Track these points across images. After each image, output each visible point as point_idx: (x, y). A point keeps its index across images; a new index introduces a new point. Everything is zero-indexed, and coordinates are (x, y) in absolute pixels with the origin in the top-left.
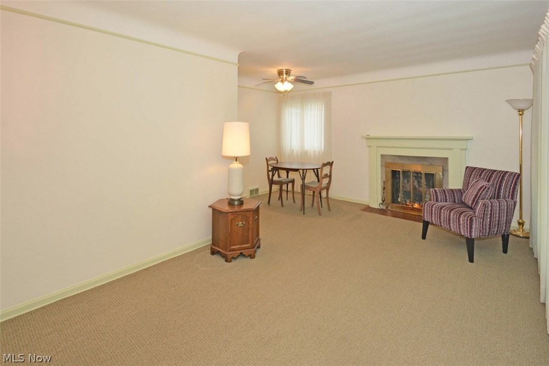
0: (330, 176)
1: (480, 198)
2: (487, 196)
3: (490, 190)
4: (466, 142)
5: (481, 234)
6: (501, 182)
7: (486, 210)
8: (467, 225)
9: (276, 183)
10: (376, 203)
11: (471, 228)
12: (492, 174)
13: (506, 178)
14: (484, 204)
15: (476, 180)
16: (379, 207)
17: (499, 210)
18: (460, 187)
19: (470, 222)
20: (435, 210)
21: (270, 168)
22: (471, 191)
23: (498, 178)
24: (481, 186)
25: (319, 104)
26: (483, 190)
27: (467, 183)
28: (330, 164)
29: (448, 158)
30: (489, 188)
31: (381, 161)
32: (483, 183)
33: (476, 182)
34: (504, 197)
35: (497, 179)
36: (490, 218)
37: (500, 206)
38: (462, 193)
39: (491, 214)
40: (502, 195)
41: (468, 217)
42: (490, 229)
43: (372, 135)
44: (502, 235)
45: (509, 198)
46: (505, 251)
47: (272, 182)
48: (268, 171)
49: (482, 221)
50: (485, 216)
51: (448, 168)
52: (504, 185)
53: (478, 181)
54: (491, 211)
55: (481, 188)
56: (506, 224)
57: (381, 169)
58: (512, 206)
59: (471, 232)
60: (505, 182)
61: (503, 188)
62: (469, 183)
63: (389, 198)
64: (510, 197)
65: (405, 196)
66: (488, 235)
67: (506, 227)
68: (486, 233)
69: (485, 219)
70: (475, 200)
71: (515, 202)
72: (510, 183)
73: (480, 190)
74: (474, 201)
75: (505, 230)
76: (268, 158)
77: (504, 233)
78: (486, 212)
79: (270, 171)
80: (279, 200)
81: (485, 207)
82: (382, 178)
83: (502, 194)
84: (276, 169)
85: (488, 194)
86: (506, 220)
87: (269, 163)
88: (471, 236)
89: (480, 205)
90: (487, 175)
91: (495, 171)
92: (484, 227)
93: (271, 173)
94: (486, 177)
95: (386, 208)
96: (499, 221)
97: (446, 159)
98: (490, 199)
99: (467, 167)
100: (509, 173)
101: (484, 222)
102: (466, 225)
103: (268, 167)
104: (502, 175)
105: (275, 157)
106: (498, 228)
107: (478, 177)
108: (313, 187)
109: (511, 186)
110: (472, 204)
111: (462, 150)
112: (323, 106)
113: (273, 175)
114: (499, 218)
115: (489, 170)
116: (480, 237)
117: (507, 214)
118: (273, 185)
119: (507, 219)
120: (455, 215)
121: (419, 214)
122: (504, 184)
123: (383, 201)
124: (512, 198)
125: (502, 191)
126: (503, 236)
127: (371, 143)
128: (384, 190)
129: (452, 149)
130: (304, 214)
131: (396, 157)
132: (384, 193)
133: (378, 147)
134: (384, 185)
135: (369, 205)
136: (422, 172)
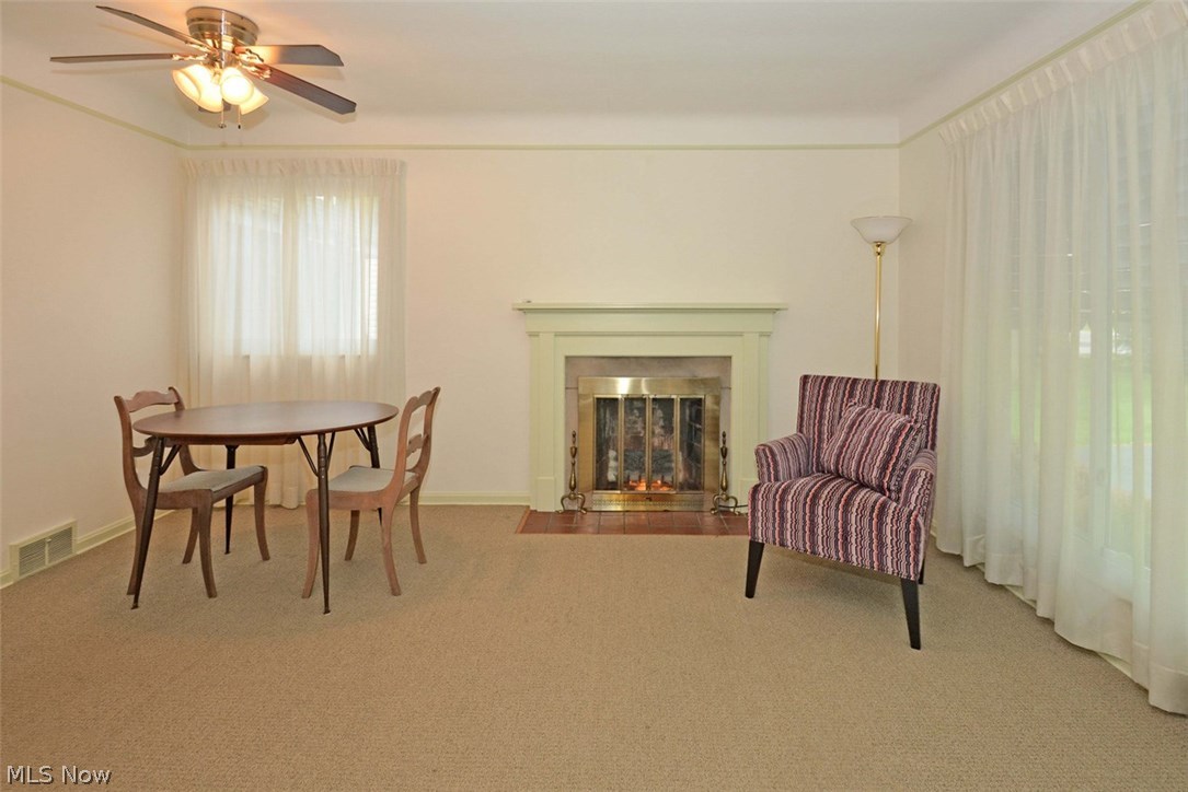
1: (902, 458)
4: (770, 315)
8: (907, 545)
9: (176, 500)
10: (550, 498)
20: (794, 509)
21: (139, 441)
25: (357, 202)
26: (907, 437)
29: (730, 357)
31: (566, 374)
41: (908, 522)
43: (540, 300)
47: (148, 503)
48: (131, 453)
51: (730, 382)
55: (899, 430)
57: (566, 397)
62: (822, 416)
63: (589, 477)
64: (929, 445)
70: (890, 467)
73: (896, 436)
76: (127, 396)
79: (142, 452)
80: (187, 559)
82: (567, 424)
84: (172, 445)
87: (134, 417)
89: (920, 480)
90: (868, 394)
93: (144, 465)
97: (725, 359)
99: (805, 378)
103: (128, 437)
105: (164, 391)
111: (762, 335)
112: (376, 210)
113: (158, 470)
118: (157, 511)
121: (664, 508)
123: (573, 488)
127: (536, 323)
128: (574, 456)
129: (741, 334)
130: (327, 611)
131: (603, 361)
132: (573, 464)
133: (557, 335)
134: (574, 442)
135: (528, 507)
136: (673, 397)
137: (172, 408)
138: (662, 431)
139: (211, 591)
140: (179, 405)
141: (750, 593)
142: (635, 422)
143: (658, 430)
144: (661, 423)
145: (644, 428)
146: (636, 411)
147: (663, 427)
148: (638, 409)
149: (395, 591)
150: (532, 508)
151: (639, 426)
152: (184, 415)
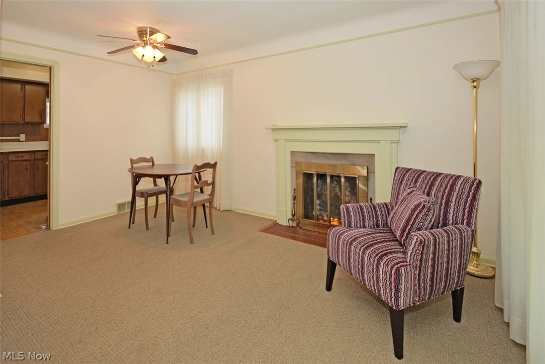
0: (213, 183)
1: (415, 226)
2: (426, 224)
3: (432, 211)
4: (398, 131)
5: (417, 299)
6: (450, 194)
7: (425, 252)
8: (391, 283)
10: (284, 219)
11: (397, 291)
12: (435, 179)
13: (457, 188)
14: (421, 240)
15: (409, 191)
16: (288, 224)
17: (448, 250)
18: (388, 201)
19: (395, 279)
20: (343, 244)
22: (401, 209)
23: (444, 187)
24: (416, 203)
26: (420, 212)
27: (396, 193)
28: (214, 166)
29: (374, 155)
30: (429, 209)
31: (291, 160)
32: (420, 198)
33: (409, 194)
34: (455, 223)
35: (442, 189)
36: (433, 266)
37: (449, 242)
38: (388, 210)
39: (433, 259)
40: (451, 218)
41: (392, 267)
42: (432, 286)
43: (280, 125)
44: (452, 292)
45: (462, 223)
46: (457, 318)
49: (417, 273)
50: (423, 264)
51: (374, 169)
52: (454, 201)
53: (412, 192)
54: (434, 254)
55: (417, 207)
56: (459, 272)
57: (291, 171)
58: (468, 239)
59: (397, 298)
60: (455, 194)
61: (452, 205)
62: (399, 194)
63: (301, 212)
64: (465, 222)
65: (322, 208)
66: (429, 298)
67: (458, 277)
68: (424, 295)
69: (422, 268)
70: (407, 229)
71: (472, 231)
72: (464, 196)
73: (414, 210)
74: (404, 230)
75: (457, 283)
76: (135, 158)
77: (456, 287)
78: (424, 256)
81: (423, 247)
82: (292, 184)
83: (451, 216)
84: (139, 175)
85: (429, 219)
86: (460, 265)
88: (397, 306)
89: (414, 242)
90: (426, 181)
91: (440, 174)
92: (422, 285)
94: (424, 186)
95: (297, 225)
96: (447, 270)
97: (372, 156)
98: (431, 228)
99: (397, 168)
100: (462, 179)
101: (422, 274)
102: (388, 283)
104: (450, 183)
105: (149, 158)
106: (446, 281)
107: (412, 185)
108: (183, 201)
109: (466, 202)
110: (402, 236)
111: (392, 142)
113: (136, 183)
114: (448, 263)
115: (430, 173)
116: (414, 303)
117: (461, 254)
119: (460, 263)
120: (372, 260)
122: (454, 199)
123: (293, 216)
124: (469, 224)
125: (451, 211)
126: (454, 293)
127: (278, 135)
128: (294, 200)
129: (379, 142)
130: (167, 243)
131: (309, 154)
132: (294, 204)
133: (287, 141)
134: (295, 193)
135: (276, 221)
136: (341, 175)
137: (151, 164)
138: (349, 194)
139: (147, 228)
140: (153, 162)
141: (329, 288)
142: (335, 187)
143: (347, 193)
144: (349, 189)
145: (341, 191)
146: (335, 182)
147: (349, 192)
148: (336, 180)
149: (192, 242)
150: (278, 222)
151: (337, 189)
152: (155, 166)
